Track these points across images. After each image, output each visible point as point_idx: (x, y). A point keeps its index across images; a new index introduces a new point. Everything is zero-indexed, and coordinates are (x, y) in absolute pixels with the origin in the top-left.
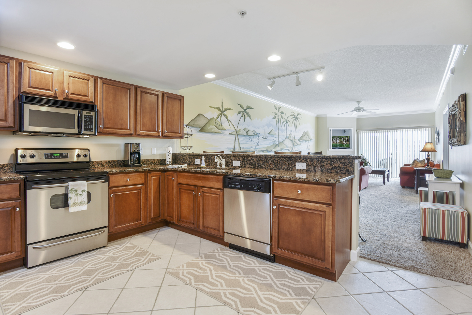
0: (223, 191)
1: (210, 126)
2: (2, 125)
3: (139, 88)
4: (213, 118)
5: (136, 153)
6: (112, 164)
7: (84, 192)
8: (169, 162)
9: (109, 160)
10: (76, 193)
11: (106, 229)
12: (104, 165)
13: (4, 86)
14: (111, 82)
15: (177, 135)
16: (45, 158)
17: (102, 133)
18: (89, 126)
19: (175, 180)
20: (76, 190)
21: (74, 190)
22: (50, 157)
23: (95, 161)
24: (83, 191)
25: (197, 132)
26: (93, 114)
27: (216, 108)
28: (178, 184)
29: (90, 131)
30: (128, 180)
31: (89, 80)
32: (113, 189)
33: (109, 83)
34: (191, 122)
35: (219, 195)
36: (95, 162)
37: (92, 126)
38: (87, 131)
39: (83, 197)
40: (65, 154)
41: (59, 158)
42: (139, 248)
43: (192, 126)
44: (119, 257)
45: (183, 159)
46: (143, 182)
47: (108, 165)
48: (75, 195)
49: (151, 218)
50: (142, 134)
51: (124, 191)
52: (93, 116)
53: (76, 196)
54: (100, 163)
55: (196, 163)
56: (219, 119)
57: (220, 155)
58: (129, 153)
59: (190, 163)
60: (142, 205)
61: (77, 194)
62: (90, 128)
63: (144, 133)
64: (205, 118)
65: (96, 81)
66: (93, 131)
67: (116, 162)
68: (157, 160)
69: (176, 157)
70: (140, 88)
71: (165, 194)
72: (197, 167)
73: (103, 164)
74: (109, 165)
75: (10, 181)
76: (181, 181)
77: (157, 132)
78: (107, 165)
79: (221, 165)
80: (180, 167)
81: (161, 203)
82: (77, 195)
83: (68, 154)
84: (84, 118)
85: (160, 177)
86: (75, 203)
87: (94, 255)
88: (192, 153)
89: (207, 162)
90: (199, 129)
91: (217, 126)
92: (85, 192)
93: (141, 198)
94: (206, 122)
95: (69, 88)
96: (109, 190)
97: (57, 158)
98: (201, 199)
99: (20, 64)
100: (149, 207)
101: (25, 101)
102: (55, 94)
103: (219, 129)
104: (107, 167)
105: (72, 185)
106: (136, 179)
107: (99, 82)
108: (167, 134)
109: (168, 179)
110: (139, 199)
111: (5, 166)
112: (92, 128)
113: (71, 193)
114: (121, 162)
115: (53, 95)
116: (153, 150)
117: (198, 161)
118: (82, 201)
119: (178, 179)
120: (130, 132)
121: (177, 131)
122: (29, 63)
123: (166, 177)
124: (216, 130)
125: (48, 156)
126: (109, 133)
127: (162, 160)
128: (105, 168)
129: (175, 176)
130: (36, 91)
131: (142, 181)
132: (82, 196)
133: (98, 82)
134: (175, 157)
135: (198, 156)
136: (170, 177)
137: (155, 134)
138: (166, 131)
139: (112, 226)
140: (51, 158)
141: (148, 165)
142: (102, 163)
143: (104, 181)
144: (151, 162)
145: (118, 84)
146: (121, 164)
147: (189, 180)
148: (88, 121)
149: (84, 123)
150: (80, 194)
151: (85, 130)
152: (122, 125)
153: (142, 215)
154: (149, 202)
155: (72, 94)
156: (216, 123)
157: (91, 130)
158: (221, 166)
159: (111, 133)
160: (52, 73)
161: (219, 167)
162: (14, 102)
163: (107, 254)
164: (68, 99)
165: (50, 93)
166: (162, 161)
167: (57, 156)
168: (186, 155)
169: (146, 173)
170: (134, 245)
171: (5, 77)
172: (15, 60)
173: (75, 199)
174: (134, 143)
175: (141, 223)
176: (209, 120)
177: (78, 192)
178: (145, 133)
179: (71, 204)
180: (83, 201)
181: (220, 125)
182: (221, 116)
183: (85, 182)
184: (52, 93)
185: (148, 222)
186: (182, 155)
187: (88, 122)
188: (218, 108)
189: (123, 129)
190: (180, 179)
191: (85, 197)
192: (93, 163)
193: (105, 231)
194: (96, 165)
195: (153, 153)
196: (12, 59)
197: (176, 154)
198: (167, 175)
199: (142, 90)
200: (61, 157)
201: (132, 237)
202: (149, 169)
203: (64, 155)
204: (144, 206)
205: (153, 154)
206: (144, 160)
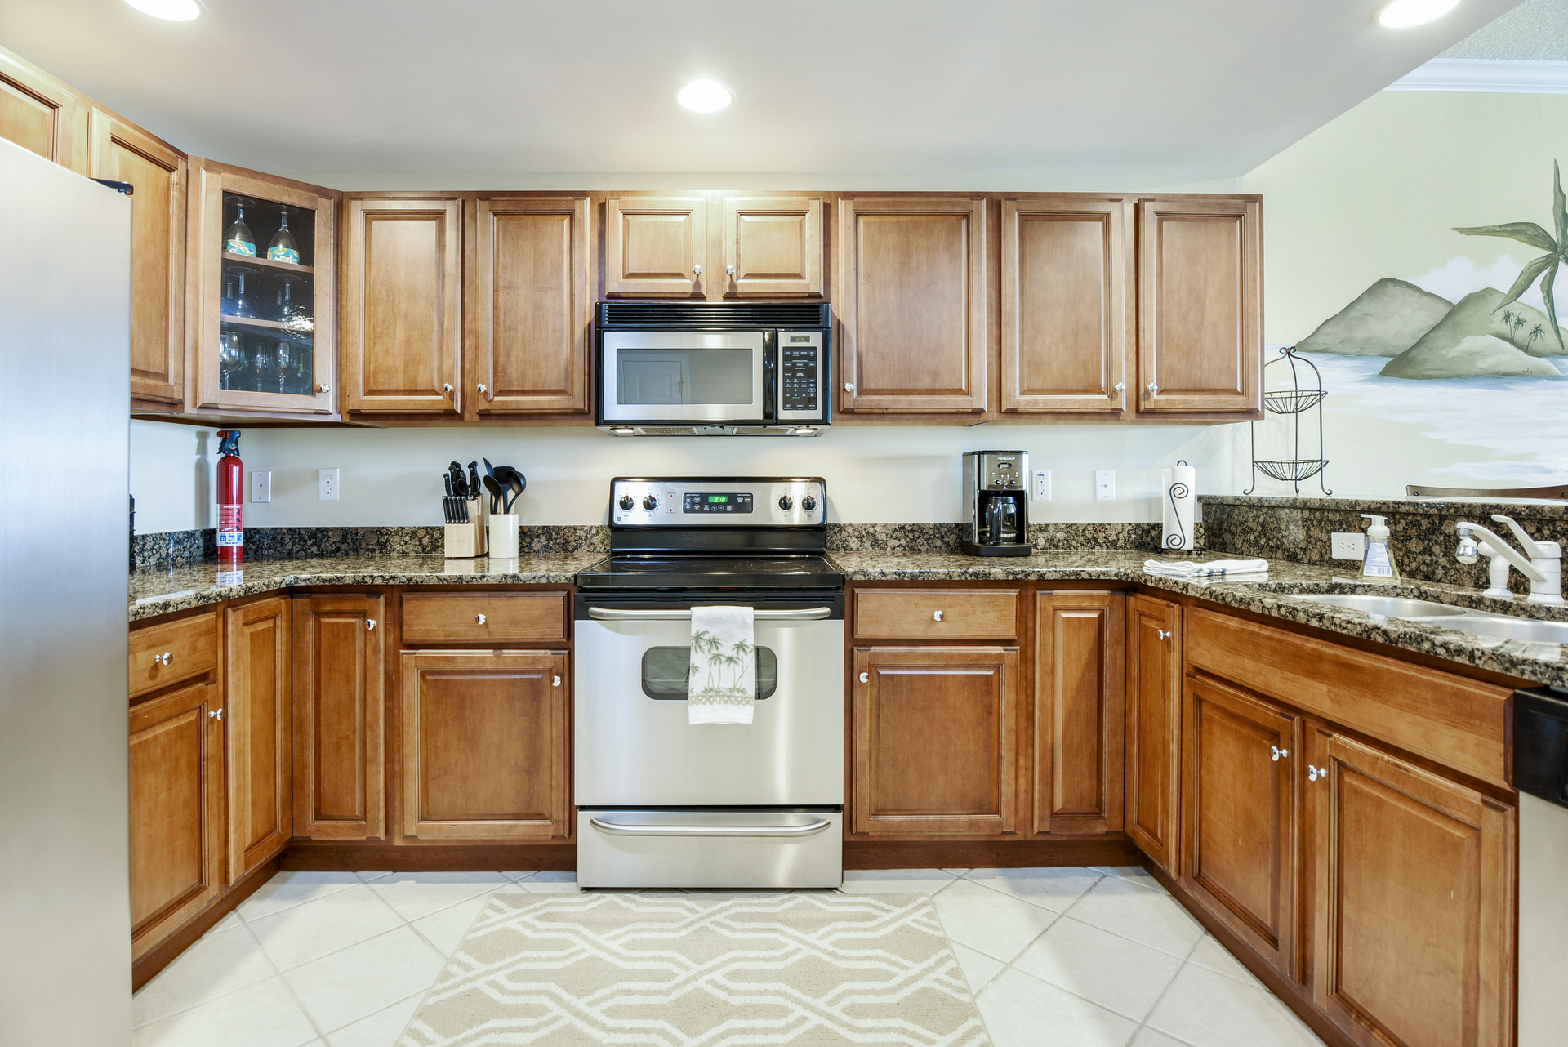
0: (1510, 810)
1: (1458, 343)
2: (559, 407)
3: (1009, 203)
4: (1485, 294)
5: (1007, 494)
6: (914, 540)
7: (744, 650)
8: (1177, 542)
9: (902, 522)
10: (715, 652)
11: (836, 819)
12: (885, 542)
13: (561, 285)
14: (887, 204)
15: (1220, 402)
16: (685, 511)
17: (853, 414)
18: (800, 388)
19: (1176, 644)
20: (714, 639)
21: (706, 637)
22: (697, 507)
23: (851, 525)
24: (738, 648)
25: (1372, 379)
26: (815, 339)
27: (1508, 229)
28: (1191, 670)
29: (806, 408)
30: (937, 618)
31: (804, 214)
32: (873, 649)
33: (881, 209)
34: (1328, 329)
35: (1476, 831)
36: (850, 530)
37: (812, 390)
38: (794, 408)
39: (739, 670)
40: (744, 497)
41: (725, 511)
42: (951, 964)
43: (1333, 353)
44: (845, 980)
45: (1260, 528)
46: (1011, 634)
47: (899, 540)
48: (711, 659)
49: (1053, 814)
50: (1030, 408)
51: (920, 662)
52: (814, 349)
53: (715, 663)
54: (868, 533)
55: (1337, 554)
56: (1534, 295)
57: (1513, 513)
58: (974, 493)
59: (1298, 551)
60: (1003, 740)
61: (716, 658)
62: (804, 395)
63: (1036, 402)
64: (1426, 300)
65: (833, 210)
66: (816, 408)
67: (931, 532)
68: (1120, 528)
69: (1225, 517)
70: (1015, 200)
71: (1130, 709)
72: (1323, 584)
73: (879, 537)
74: (903, 542)
75: (538, 584)
76: (1208, 656)
77: (1103, 393)
78: (896, 543)
79: (1519, 582)
80: (1210, 575)
81: (1106, 749)
82: (718, 661)
83: (751, 495)
84: (783, 361)
85: (1101, 619)
86: (712, 690)
87: (772, 918)
88: (1323, 496)
89: (1408, 553)
90: (1382, 363)
91: (1522, 334)
92: (747, 650)
93: (1003, 709)
94: (1432, 322)
95: (738, 256)
96: (856, 651)
97: (718, 512)
98: (1322, 804)
99: (603, 207)
100: (1042, 757)
101: (609, 322)
102: (697, 284)
103: (1538, 355)
104: (893, 549)
105: (700, 619)
106: (974, 613)
107: (843, 211)
108: (1163, 397)
109: (1144, 630)
110: (990, 711)
111: (594, 531)
112: (812, 395)
113: (695, 647)
114: (952, 533)
115: (690, 290)
116: (1100, 481)
117: (1344, 545)
118: (735, 686)
119: (1191, 644)
120: (972, 402)
121: (1223, 383)
122: (623, 198)
123: (1134, 617)
124: (1514, 359)
125: (693, 504)
126: (883, 414)
127: (1146, 527)
128: (889, 554)
129: (1177, 625)
130: (642, 284)
131: (1008, 630)
132: (737, 667)
133: (838, 215)
134: (1218, 514)
135: (1350, 516)
136: (1152, 624)
137: (1097, 405)
138: (1153, 386)
139: (867, 807)
140: (701, 511)
141: (1076, 548)
142: (874, 535)
143: (825, 614)
144: (1090, 536)
145: (918, 203)
146: (951, 539)
147: (1249, 664)
148: (800, 371)
149: (785, 378)
150: (730, 659)
151: (788, 406)
152: (935, 374)
153: (1007, 790)
154: (1043, 733)
155: (749, 275)
156: (1513, 319)
157: (810, 403)
158: (1527, 591)
159: (889, 411)
160: (687, 213)
161: (1509, 596)
162: (586, 330)
163: (812, 938)
164: (738, 298)
165: (682, 284)
166: (1149, 532)
167: (718, 504)
168: (1274, 507)
169: (1030, 593)
170: (939, 934)
171: (565, 256)
172: (589, 198)
173: (710, 673)
174: (993, 452)
175: (999, 824)
176: (1454, 311)
177: (721, 650)
178: (1044, 401)
179: (695, 694)
180: (738, 687)
181: (1547, 326)
182: (1552, 275)
183: (748, 612)
184: (688, 284)
185: (1036, 831)
186: (1254, 506)
187: (798, 374)
188: (1523, 228)
189: (940, 390)
190: (1197, 644)
191: (745, 674)
192: (844, 533)
193: (829, 823)
194: (854, 539)
195: (1102, 494)
196: (582, 195)
197: (1223, 499)
198: (1139, 609)
199: (1028, 207)
200: (729, 508)
201: (960, 878)
202: (1043, 575)
203: (740, 500)
204: (1013, 746)
205: (1100, 497)
206: (1056, 525)
